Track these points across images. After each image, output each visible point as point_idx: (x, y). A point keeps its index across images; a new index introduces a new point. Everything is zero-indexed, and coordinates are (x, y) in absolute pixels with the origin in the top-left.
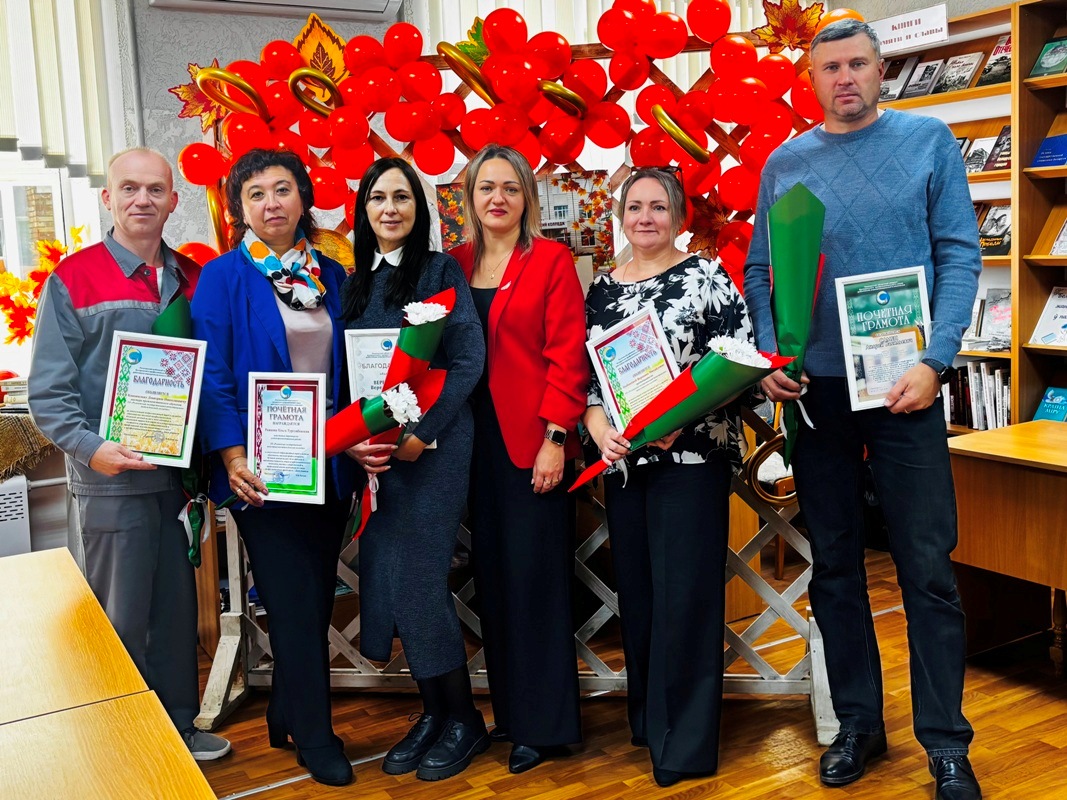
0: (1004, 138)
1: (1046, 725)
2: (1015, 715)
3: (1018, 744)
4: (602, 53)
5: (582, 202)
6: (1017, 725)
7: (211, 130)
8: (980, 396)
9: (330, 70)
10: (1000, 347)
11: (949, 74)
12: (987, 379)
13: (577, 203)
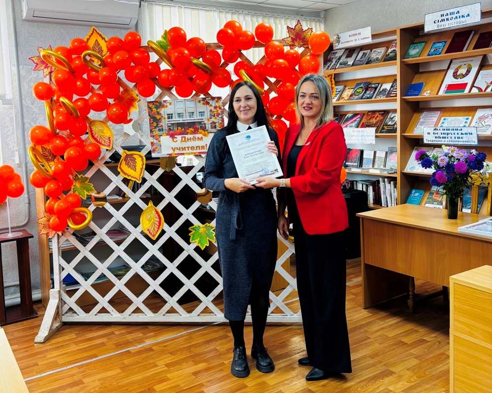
0: (395, 84)
1: (404, 334)
2: (392, 330)
3: (392, 342)
4: (219, 47)
5: (211, 110)
6: (392, 334)
7: (48, 76)
8: (385, 193)
9: (101, 51)
10: (393, 172)
11: (372, 56)
12: (388, 185)
13: (209, 110)
